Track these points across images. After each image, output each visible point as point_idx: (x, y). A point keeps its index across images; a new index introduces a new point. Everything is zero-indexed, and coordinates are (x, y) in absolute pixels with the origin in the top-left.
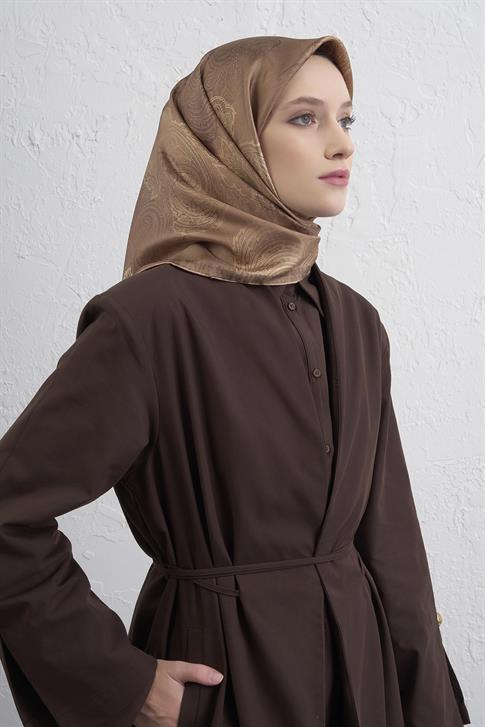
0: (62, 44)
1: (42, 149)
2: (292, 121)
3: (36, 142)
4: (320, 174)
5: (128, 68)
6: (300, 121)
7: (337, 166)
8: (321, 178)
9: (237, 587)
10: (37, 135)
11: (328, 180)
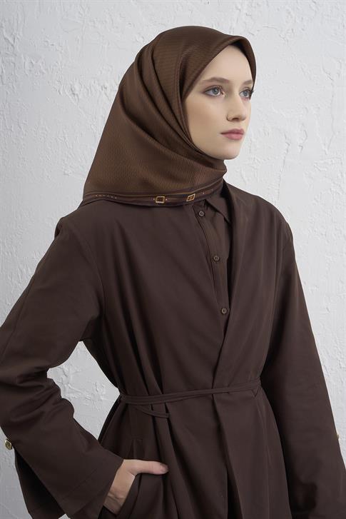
0: (94, 22)
1: (80, 97)
2: (205, 92)
3: (76, 93)
4: (222, 131)
5: (141, 39)
6: (211, 93)
7: (235, 126)
8: (222, 133)
9: (167, 411)
10: (77, 87)
11: (228, 135)
